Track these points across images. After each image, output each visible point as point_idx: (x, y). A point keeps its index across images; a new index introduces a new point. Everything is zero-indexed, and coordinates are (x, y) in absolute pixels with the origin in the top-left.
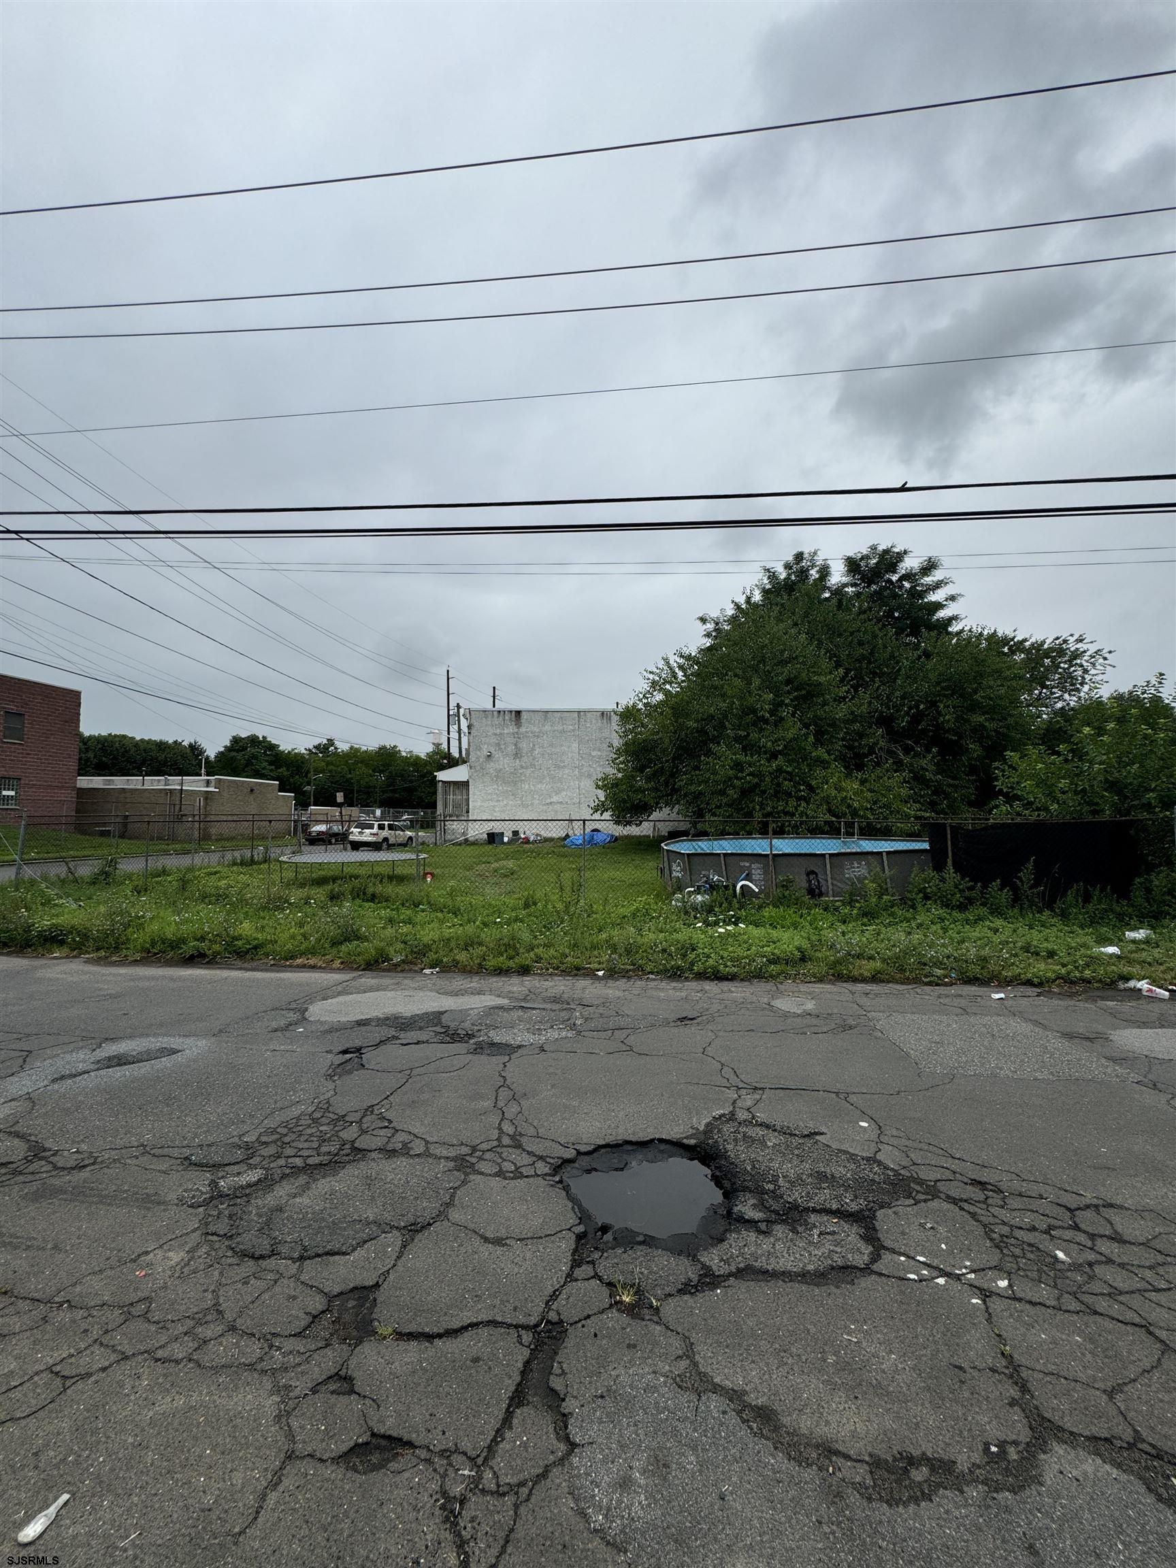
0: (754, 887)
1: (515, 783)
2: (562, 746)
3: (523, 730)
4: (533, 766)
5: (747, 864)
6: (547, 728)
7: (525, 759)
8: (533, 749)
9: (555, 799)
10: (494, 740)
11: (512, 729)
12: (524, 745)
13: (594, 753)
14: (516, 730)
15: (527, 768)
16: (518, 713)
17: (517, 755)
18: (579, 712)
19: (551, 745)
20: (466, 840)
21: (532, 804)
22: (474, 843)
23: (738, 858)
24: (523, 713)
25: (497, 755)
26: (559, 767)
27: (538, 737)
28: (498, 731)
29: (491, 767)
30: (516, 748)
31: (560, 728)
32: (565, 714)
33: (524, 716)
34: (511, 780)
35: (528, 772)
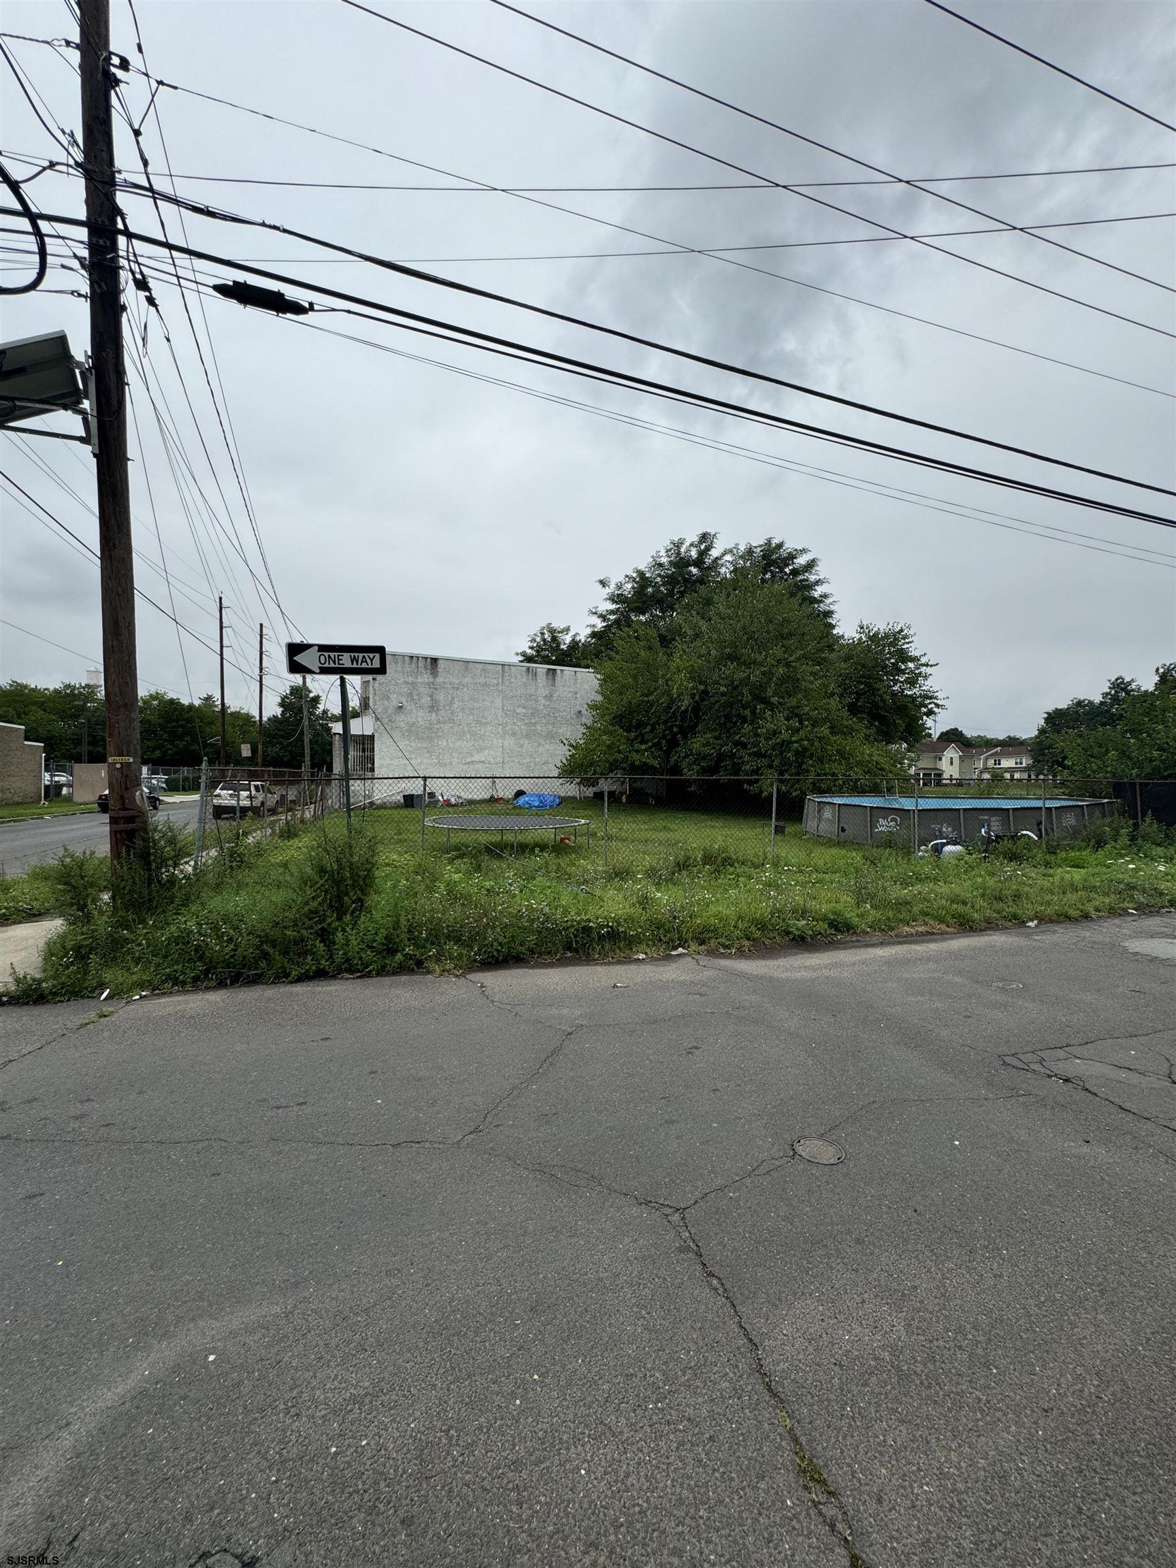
0: (1034, 837)
1: (431, 739)
2: (484, 700)
3: (439, 680)
4: (451, 720)
5: (986, 817)
6: (467, 680)
7: (442, 712)
8: (451, 703)
9: (476, 758)
10: (405, 689)
11: (426, 678)
12: (441, 697)
13: (519, 710)
14: (431, 680)
15: (445, 723)
16: (434, 661)
17: (433, 708)
18: (503, 665)
19: (472, 699)
20: (372, 804)
21: (451, 763)
22: (383, 806)
23: (978, 812)
24: (440, 662)
25: (408, 706)
26: (482, 724)
27: (457, 689)
28: (410, 679)
29: (402, 720)
30: (432, 700)
31: (482, 680)
32: (487, 666)
33: (441, 664)
34: (428, 735)
35: (446, 727)
